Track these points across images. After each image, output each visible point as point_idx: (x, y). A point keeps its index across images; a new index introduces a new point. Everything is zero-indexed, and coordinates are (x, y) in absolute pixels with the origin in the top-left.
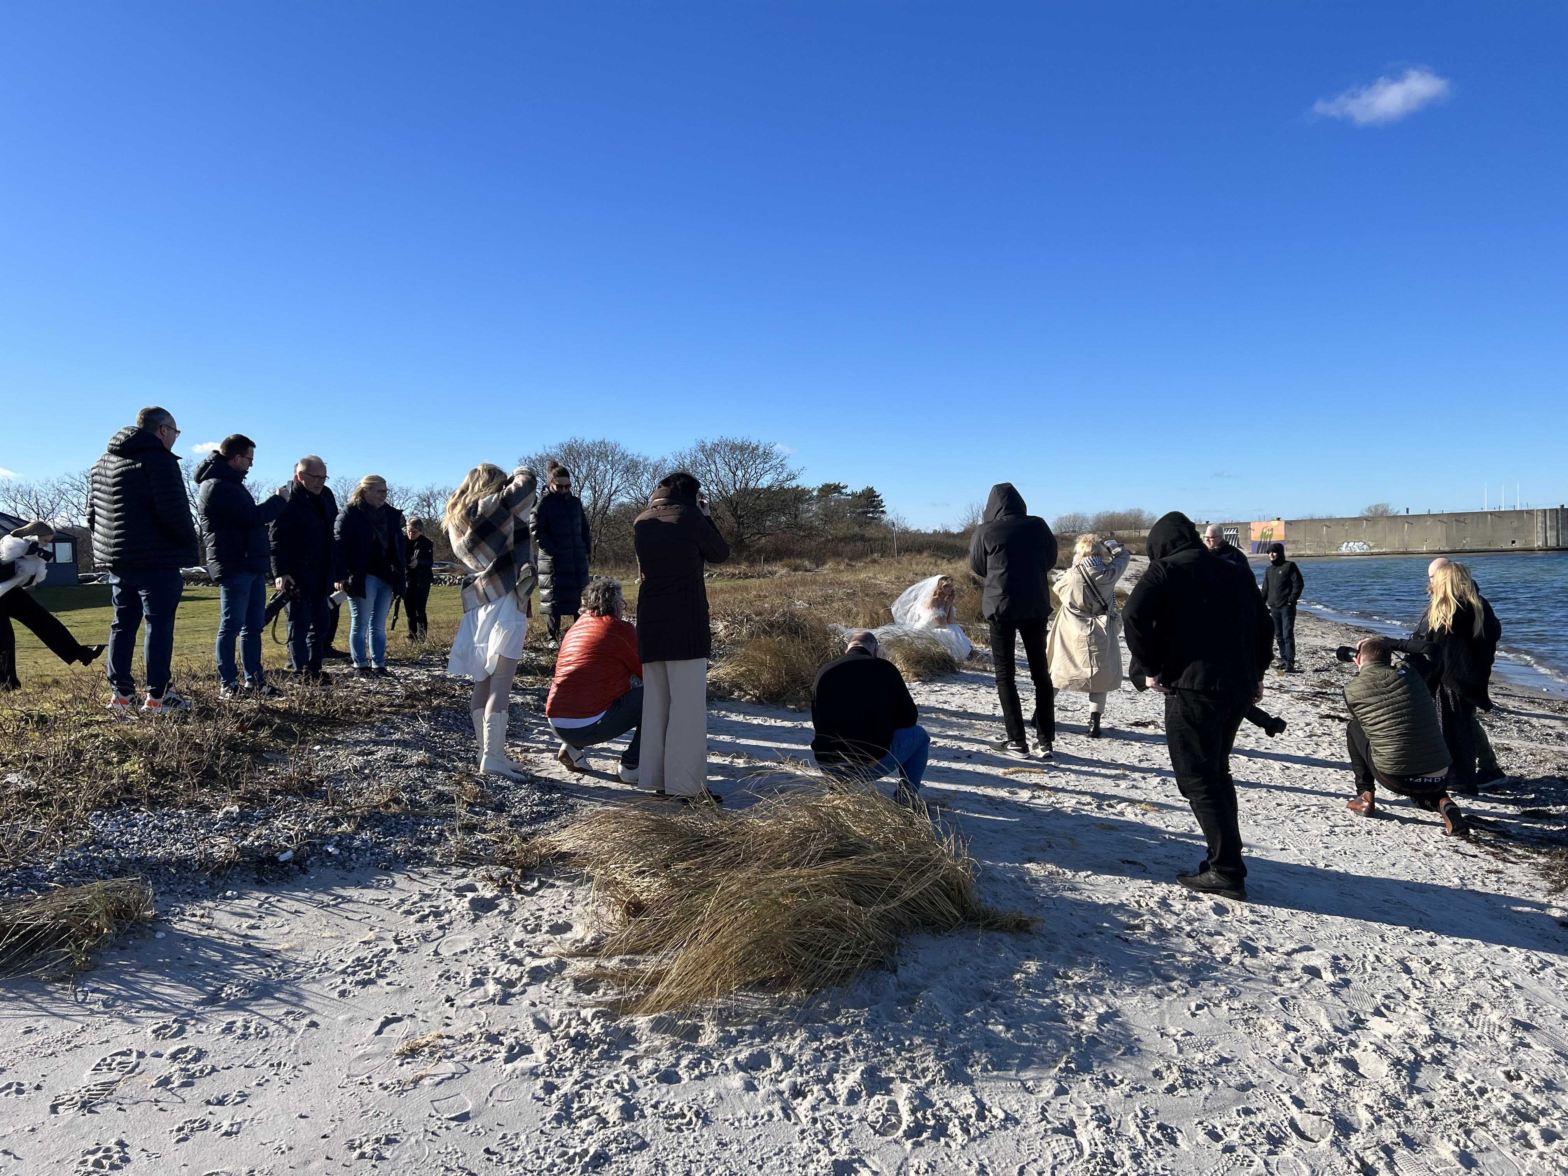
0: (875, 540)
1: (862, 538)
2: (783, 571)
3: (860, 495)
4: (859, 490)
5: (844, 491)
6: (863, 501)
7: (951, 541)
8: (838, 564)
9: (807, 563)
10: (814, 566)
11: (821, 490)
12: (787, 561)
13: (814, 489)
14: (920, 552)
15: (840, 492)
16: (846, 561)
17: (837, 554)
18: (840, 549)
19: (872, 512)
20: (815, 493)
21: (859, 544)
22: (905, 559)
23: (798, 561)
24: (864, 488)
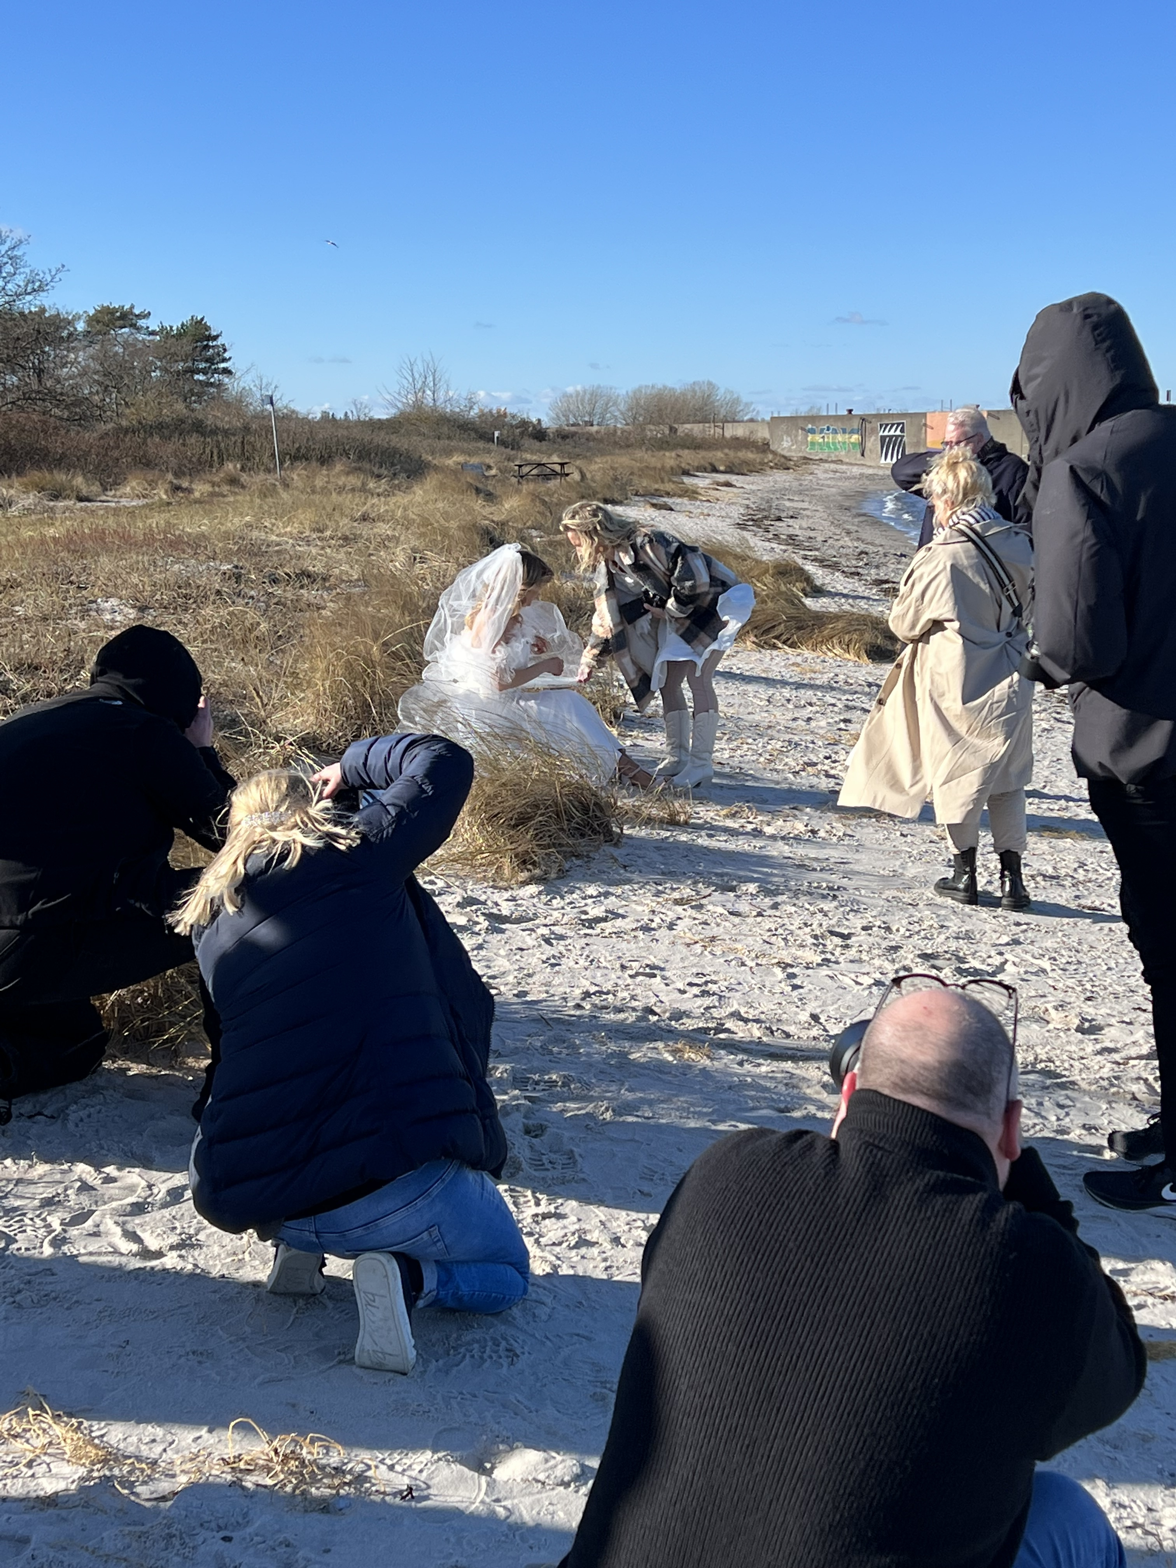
0: (226, 433)
1: (199, 427)
2: (30, 499)
3: (180, 335)
4: (175, 323)
5: (142, 323)
6: (186, 347)
7: (381, 439)
8: (152, 484)
9: (79, 481)
10: (96, 488)
11: (93, 320)
12: (36, 475)
13: (77, 317)
14: (325, 460)
15: (133, 326)
16: (170, 476)
17: (146, 463)
18: (152, 450)
19: (204, 372)
20: (81, 326)
21: (193, 439)
22: (297, 475)
23: (61, 477)
24: (186, 319)
